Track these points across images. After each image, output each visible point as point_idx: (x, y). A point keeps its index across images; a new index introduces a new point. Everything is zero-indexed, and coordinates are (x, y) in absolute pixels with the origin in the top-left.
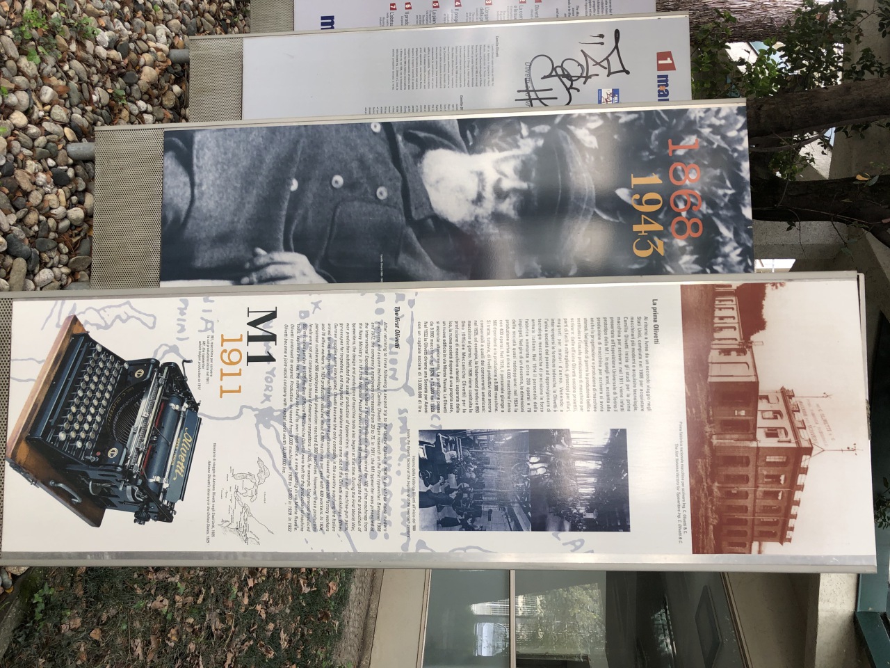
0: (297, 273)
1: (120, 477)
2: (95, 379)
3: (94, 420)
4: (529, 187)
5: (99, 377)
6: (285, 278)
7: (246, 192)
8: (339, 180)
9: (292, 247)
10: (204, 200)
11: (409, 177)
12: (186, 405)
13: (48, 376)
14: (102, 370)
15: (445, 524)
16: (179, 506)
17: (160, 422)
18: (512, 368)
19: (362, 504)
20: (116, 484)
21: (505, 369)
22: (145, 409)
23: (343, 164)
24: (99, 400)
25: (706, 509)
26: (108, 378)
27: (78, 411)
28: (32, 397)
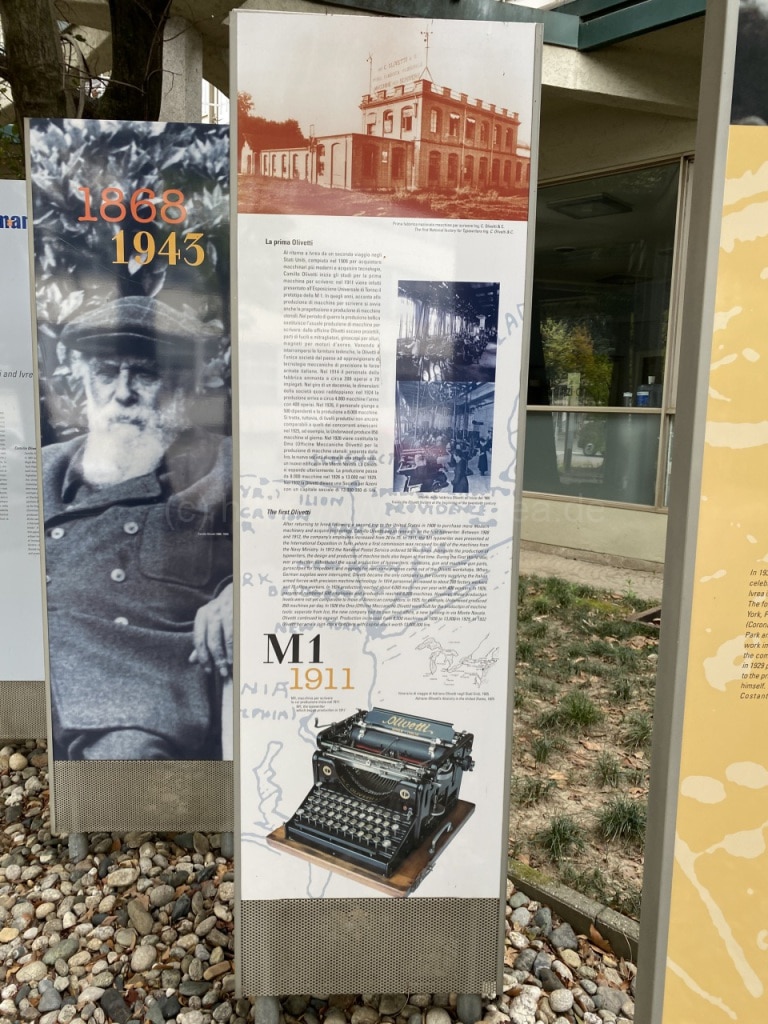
0: (217, 618)
1: (429, 787)
2: (331, 814)
3: (373, 814)
4: (126, 368)
5: (329, 810)
6: (222, 631)
7: (129, 671)
8: (117, 574)
9: (188, 623)
10: (137, 716)
11: (114, 498)
12: (360, 723)
13: (327, 859)
14: (322, 808)
15: (484, 467)
16: (458, 729)
17: (377, 748)
18: (334, 396)
19: (461, 548)
20: (435, 790)
21: (335, 402)
22: (362, 763)
23: (99, 569)
24: (352, 809)
25: (481, 202)
26: (330, 802)
27: (363, 829)
28: (348, 874)
